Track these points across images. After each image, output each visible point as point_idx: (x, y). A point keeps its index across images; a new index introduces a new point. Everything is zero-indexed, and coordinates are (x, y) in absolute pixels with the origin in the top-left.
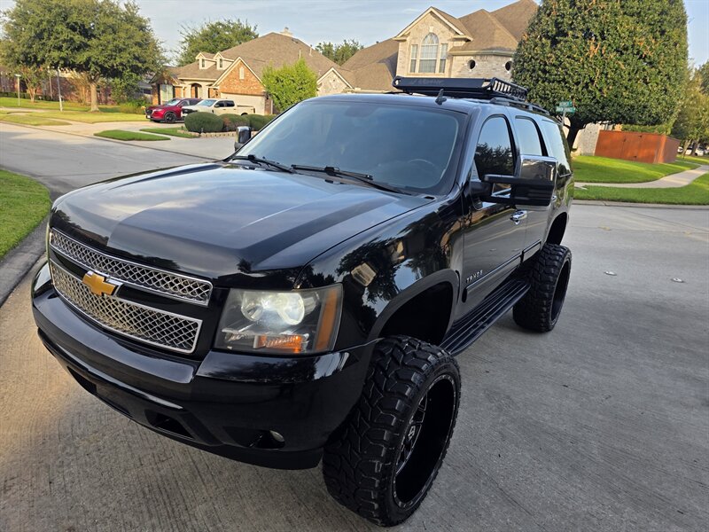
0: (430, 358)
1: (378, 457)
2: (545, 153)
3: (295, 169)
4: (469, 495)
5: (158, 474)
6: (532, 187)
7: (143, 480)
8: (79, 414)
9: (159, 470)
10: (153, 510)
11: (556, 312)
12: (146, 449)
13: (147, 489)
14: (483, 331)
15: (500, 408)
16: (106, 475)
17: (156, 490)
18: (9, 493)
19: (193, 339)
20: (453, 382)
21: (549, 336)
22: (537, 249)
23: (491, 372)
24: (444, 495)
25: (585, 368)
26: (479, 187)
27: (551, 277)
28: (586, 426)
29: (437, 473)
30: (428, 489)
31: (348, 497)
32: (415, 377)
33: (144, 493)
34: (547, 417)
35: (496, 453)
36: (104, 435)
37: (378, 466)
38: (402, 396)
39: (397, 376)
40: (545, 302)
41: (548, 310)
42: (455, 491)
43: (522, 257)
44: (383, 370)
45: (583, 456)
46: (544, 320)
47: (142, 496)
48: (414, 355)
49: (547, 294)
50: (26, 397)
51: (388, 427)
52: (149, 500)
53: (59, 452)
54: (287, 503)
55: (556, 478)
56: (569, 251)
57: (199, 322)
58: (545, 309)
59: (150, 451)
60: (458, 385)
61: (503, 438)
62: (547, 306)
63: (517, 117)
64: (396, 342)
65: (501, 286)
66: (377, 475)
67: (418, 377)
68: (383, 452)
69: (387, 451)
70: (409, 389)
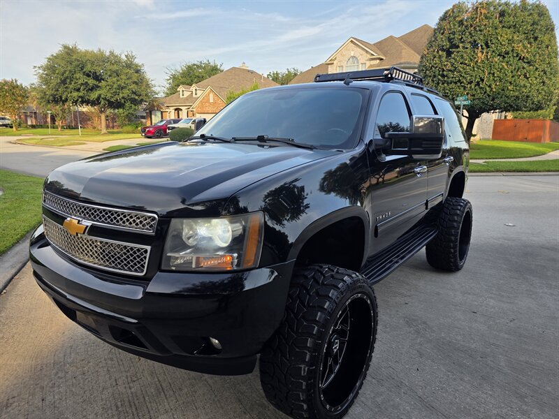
0: (346, 278)
1: (303, 361)
3: (235, 140)
4: (392, 403)
5: (129, 391)
7: (117, 396)
8: (71, 347)
9: (130, 388)
11: (463, 254)
12: (122, 372)
13: (119, 404)
14: (397, 265)
15: (418, 332)
16: (88, 394)
17: (127, 404)
18: (10, 409)
19: (145, 263)
20: (369, 301)
21: (459, 274)
22: (440, 199)
23: (410, 304)
24: (369, 403)
25: (491, 298)
26: (381, 143)
27: (455, 224)
28: (494, 344)
29: (362, 384)
30: (355, 397)
31: (282, 401)
32: (333, 293)
33: (117, 407)
34: (459, 338)
35: (415, 367)
36: (89, 362)
37: (304, 369)
38: (322, 309)
39: (317, 293)
40: (452, 244)
41: (455, 251)
42: (379, 400)
43: (426, 204)
44: (307, 290)
45: (492, 368)
46: (452, 260)
47: (114, 409)
48: (332, 276)
49: (453, 238)
50: (31, 336)
51: (311, 335)
52: (120, 412)
53: (53, 376)
54: (234, 412)
55: (468, 386)
56: (469, 202)
57: (149, 248)
58: (452, 251)
59: (124, 374)
60: (375, 306)
61: (421, 355)
62: (455, 247)
63: (412, 94)
64: (317, 268)
65: (411, 230)
66: (303, 378)
67: (335, 293)
68: (308, 357)
69: (311, 356)
70: (327, 303)
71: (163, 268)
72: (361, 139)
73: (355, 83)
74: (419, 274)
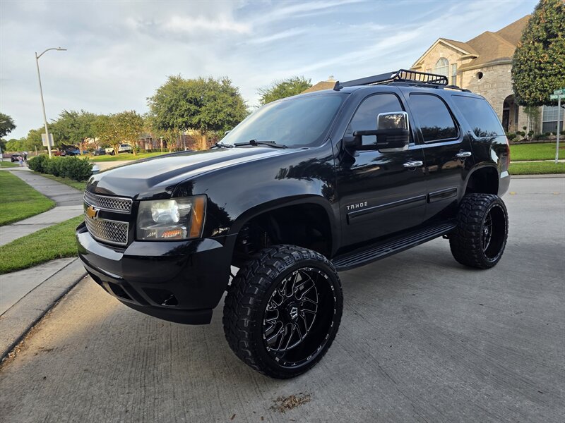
0: (294, 253)
1: (246, 316)
4: (352, 369)
5: (147, 346)
7: (137, 348)
8: (118, 315)
13: (136, 353)
15: (410, 318)
16: (118, 346)
18: (63, 352)
19: (127, 235)
23: (417, 295)
25: (510, 293)
27: (476, 219)
28: (483, 331)
34: (450, 324)
35: (389, 345)
36: (126, 326)
37: (246, 322)
38: (265, 275)
39: (266, 264)
40: (473, 240)
42: (341, 366)
43: (428, 198)
45: (467, 350)
47: (132, 356)
49: (474, 233)
51: (253, 295)
52: (135, 359)
53: (98, 333)
55: (432, 362)
57: (128, 224)
59: (148, 335)
61: (401, 336)
63: (412, 94)
64: (277, 246)
66: (246, 329)
67: (279, 263)
68: (249, 312)
69: (251, 312)
70: (270, 271)
71: (138, 238)
72: (329, 138)
74: (444, 270)
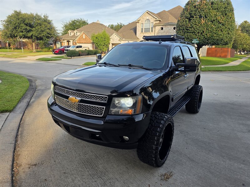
0: (166, 117)
1: (154, 144)
2: (192, 56)
3: (119, 66)
4: (179, 159)
5: (85, 158)
6: (190, 66)
7: (81, 159)
8: (58, 143)
9: (85, 156)
10: (87, 167)
11: (199, 106)
12: (80, 151)
13: (83, 162)
14: (178, 111)
15: (185, 136)
16: (70, 159)
17: (86, 162)
18: (43, 165)
19: (103, 112)
20: (172, 124)
21: (198, 114)
22: (192, 86)
23: (181, 126)
24: (171, 160)
25: (210, 123)
26: (175, 67)
27: (197, 95)
28: (212, 139)
29: (169, 153)
30: (167, 158)
31: (145, 158)
32: (162, 122)
33: (83, 163)
34: (200, 137)
35: (185, 148)
36: (67, 148)
37: (154, 147)
38: (159, 127)
39: (157, 122)
40: (196, 103)
41: (197, 106)
42: (175, 158)
43: (188, 88)
44: (153, 120)
45: (212, 148)
46: (196, 109)
48: (161, 116)
49: (196, 101)
50: (40, 139)
51: (156, 136)
52: (85, 164)
53: (55, 153)
54: (125, 163)
55: (204, 153)
56: (202, 87)
57: (105, 107)
58: (196, 105)
59: (81, 152)
61: (187, 144)
62: (196, 104)
63: (183, 46)
64: (155, 113)
65: (181, 99)
66: (154, 150)
67: (163, 122)
69: (156, 143)
70: (161, 125)
71: (109, 114)
72: (168, 66)
73: (163, 43)
74: (183, 114)
